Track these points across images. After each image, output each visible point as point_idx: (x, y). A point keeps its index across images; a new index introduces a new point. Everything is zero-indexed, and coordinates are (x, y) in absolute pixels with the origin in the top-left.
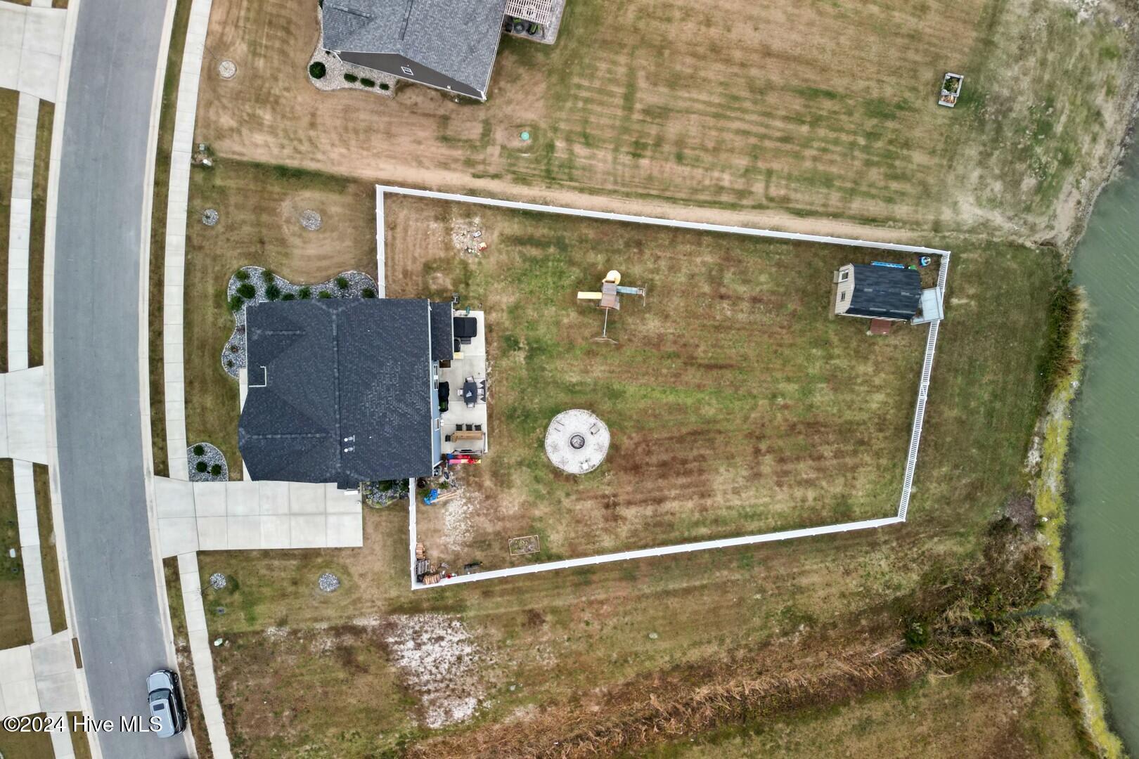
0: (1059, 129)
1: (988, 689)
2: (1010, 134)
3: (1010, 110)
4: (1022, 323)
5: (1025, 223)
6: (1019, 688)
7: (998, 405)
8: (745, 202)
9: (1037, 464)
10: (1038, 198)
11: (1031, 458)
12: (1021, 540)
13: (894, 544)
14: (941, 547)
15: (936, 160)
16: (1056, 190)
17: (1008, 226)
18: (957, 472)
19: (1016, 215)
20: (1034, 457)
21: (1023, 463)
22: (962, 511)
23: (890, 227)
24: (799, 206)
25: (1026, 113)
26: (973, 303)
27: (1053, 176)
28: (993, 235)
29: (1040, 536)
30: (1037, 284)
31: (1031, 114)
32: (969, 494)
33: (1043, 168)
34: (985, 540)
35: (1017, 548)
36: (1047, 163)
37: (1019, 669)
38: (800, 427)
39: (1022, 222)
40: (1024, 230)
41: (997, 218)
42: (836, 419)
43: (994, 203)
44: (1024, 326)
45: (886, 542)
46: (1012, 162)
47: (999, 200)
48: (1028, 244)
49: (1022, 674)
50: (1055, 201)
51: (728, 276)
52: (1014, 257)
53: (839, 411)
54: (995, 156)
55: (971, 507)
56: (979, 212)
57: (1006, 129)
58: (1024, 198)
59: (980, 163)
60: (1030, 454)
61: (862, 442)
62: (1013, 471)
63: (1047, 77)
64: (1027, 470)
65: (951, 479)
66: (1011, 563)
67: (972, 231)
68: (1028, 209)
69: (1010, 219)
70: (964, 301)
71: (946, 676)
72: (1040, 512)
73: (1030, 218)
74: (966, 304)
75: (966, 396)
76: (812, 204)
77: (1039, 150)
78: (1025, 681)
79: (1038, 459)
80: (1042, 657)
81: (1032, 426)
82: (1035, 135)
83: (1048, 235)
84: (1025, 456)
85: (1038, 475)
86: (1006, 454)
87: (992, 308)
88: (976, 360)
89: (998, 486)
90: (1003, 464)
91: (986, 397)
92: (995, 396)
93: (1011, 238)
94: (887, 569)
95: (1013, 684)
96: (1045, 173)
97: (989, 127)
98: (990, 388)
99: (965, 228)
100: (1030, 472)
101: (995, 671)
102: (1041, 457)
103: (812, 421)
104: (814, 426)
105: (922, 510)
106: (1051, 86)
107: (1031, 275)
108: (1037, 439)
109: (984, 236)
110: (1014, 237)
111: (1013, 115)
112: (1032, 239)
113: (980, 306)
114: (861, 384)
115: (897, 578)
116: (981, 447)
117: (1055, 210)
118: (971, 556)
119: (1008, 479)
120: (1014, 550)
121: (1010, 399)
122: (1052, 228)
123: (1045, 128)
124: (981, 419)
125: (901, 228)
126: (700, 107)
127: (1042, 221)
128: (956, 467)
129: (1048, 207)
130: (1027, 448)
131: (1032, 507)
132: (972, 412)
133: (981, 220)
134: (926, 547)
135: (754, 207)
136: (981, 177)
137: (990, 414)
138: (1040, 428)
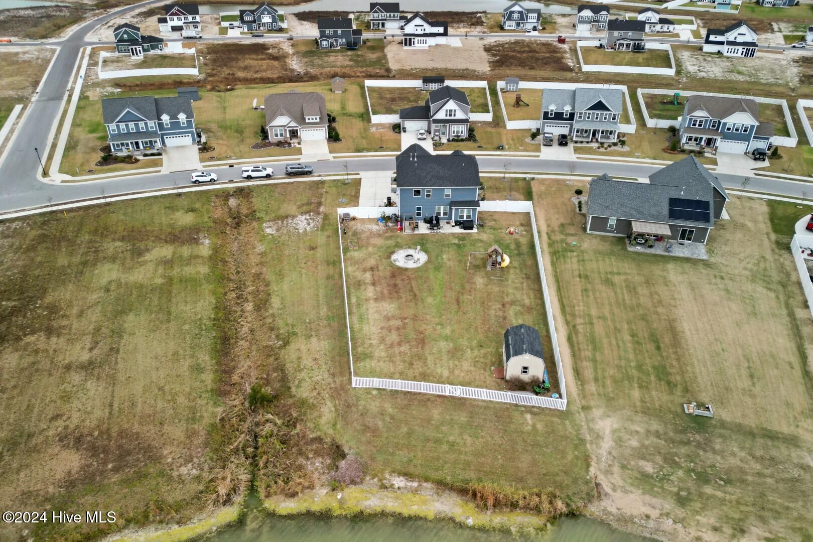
0: (708, 490)
1: (199, 441)
2: (683, 451)
3: (705, 450)
4: (520, 465)
5: (610, 466)
6: (190, 465)
7: (445, 447)
8: (568, 317)
9: (393, 485)
10: (635, 474)
11: (397, 479)
12: (324, 473)
13: (333, 385)
14: (327, 411)
15: (638, 404)
16: (651, 492)
17: (603, 452)
18: (388, 419)
19: (614, 457)
20: (399, 482)
21: (394, 472)
22: (355, 424)
23: (577, 383)
24: (574, 339)
25: (708, 463)
26: (530, 428)
27: (662, 487)
28: (591, 443)
29: (324, 491)
30: (558, 478)
31: (710, 467)
32: (369, 428)
33: (665, 478)
34: (328, 440)
35: (316, 469)
36: (672, 481)
37: (206, 467)
38: (422, 336)
39: (610, 462)
40: (603, 465)
41: (607, 444)
42: (428, 352)
43: (619, 442)
44: (518, 467)
45: (335, 382)
46: (660, 453)
47: (622, 444)
48: (592, 470)
49: (202, 469)
50: (640, 491)
51: (518, 308)
52: (577, 458)
53: (434, 354)
54: (660, 441)
55: (358, 431)
56: (607, 431)
57: (686, 448)
58: (633, 463)
59: (648, 432)
60: (401, 478)
61: (411, 364)
62: (386, 463)
63: (750, 478)
64: (387, 476)
65: (382, 414)
66: (304, 462)
67: (590, 430)
68: (623, 467)
69: (610, 453)
70: (530, 422)
71: (219, 418)
72: (347, 491)
73: (616, 469)
74: (528, 423)
75: (452, 423)
76: (578, 344)
77: (680, 473)
78: (194, 471)
79: (396, 486)
80: (210, 486)
81: (427, 480)
82: (693, 470)
83: (606, 487)
84: (400, 474)
85: (384, 487)
86: (402, 455)
87: (529, 441)
88: (482, 430)
89: (374, 450)
90: (393, 454)
91: (451, 438)
92: (452, 445)
93: (593, 457)
94: (314, 379)
95: (195, 460)
96: (662, 480)
97: (683, 437)
98: (459, 440)
99: (591, 425)
100: (385, 479)
101: (211, 448)
102: (399, 488)
103: (426, 341)
104: (422, 342)
105: (358, 399)
106: (743, 481)
107: (566, 473)
108: (415, 484)
109: (588, 438)
110: (595, 459)
111: (701, 453)
112: (598, 473)
113: (529, 433)
114: (454, 363)
115: (306, 385)
116: (410, 434)
117: (632, 492)
118: (317, 427)
119: (380, 458)
120: (316, 465)
121: (451, 457)
122: (614, 490)
123: (703, 478)
124: (431, 433)
125: (578, 388)
126: (620, 296)
127: (617, 479)
128: (392, 418)
129: (632, 485)
130: (407, 475)
131: (353, 482)
132: (437, 428)
133: (601, 434)
134: (329, 403)
135: (566, 320)
136: (637, 432)
137: (438, 441)
138: (426, 488)
